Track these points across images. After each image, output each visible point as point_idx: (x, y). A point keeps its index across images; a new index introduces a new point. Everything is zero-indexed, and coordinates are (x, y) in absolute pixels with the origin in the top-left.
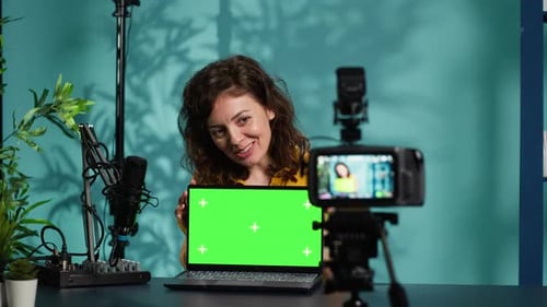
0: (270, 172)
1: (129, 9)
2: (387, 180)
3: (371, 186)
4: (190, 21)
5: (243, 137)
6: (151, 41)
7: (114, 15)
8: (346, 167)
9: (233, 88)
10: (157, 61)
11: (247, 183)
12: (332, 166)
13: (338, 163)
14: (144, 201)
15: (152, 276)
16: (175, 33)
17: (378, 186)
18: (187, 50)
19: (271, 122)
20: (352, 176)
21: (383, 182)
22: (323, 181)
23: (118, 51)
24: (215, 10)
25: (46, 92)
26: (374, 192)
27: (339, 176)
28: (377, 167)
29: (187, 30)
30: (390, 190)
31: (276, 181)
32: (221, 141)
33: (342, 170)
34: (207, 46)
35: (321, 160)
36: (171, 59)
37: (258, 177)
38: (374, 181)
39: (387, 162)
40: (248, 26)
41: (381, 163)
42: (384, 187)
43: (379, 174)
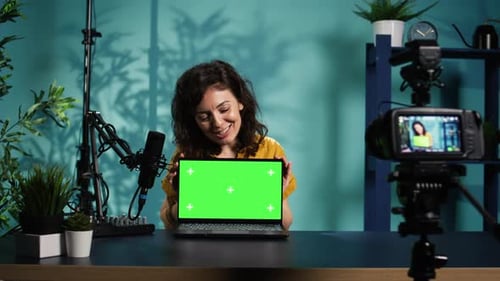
0: (236, 149)
1: (94, 39)
2: (455, 137)
3: (443, 143)
4: (129, 52)
5: (224, 122)
6: (101, 66)
7: (83, 43)
8: (422, 125)
9: (218, 84)
10: (105, 80)
11: (219, 157)
12: (411, 124)
13: (415, 123)
14: (161, 167)
15: (156, 228)
16: (118, 60)
17: (449, 143)
18: (126, 73)
19: (241, 112)
20: (428, 133)
21: (452, 139)
22: (404, 137)
23: (86, 69)
24: (147, 45)
25: (43, 93)
26: (446, 147)
27: (417, 134)
28: (447, 125)
29: (127, 58)
30: (458, 147)
31: (240, 156)
32: (206, 124)
33: (419, 128)
34: (141, 70)
35: (401, 119)
36: (115, 78)
37: (227, 152)
38: (445, 138)
39: (454, 122)
40: (170, 57)
41: (449, 122)
42: (453, 144)
43: (449, 132)
